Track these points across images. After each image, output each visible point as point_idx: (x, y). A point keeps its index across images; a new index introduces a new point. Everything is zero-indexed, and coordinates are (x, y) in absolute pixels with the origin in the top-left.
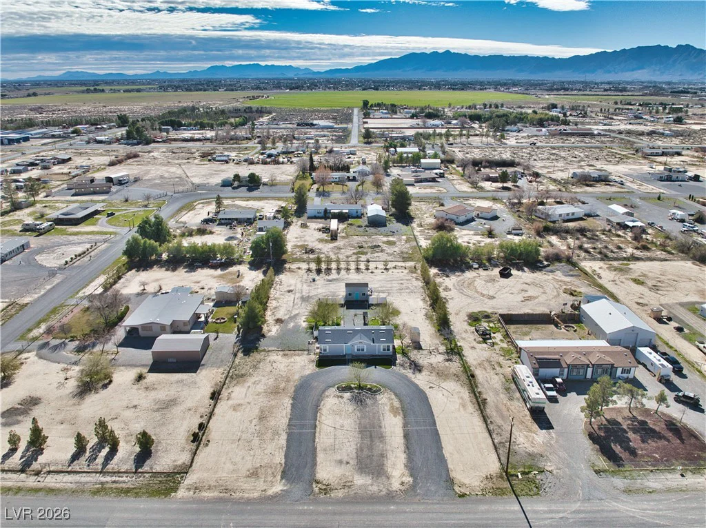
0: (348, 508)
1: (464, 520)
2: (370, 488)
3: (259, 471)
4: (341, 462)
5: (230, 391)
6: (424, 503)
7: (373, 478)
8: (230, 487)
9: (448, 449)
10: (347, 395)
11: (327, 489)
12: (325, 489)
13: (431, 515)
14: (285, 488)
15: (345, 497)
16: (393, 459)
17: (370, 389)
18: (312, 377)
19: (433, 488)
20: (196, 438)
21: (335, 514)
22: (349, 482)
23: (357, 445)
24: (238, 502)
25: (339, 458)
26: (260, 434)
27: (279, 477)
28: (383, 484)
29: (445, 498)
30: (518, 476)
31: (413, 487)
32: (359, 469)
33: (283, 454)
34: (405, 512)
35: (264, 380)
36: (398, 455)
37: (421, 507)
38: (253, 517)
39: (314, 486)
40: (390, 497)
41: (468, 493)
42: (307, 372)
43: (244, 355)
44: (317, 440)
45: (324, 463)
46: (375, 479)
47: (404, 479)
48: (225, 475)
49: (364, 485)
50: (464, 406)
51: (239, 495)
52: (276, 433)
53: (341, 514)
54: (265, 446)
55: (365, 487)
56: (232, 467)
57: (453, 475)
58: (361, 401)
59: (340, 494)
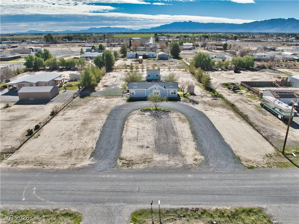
0: (147, 176)
1: (260, 185)
2: (168, 163)
3: (73, 152)
4: (142, 147)
5: (65, 112)
6: (217, 173)
7: (169, 156)
8: (44, 162)
9: (228, 140)
10: (148, 113)
11: (130, 163)
12: (127, 164)
13: (227, 182)
14: (93, 163)
15: (144, 169)
16: (185, 145)
17: (164, 111)
18: (123, 106)
19: (223, 163)
20: (30, 133)
21: (136, 180)
22: (148, 159)
23: (155, 137)
24: (48, 172)
25: (141, 144)
26: (80, 132)
27: (89, 156)
28: (179, 160)
29: (236, 169)
30: (292, 155)
31: (206, 162)
32: (157, 151)
33: (96, 142)
34: (202, 179)
35: (90, 107)
36: (189, 142)
37: (217, 176)
38: (56, 183)
39: (118, 161)
40: (186, 169)
41: (255, 166)
42: (120, 104)
43: (80, 98)
44: (124, 134)
45: (128, 147)
46: (171, 157)
47: (196, 157)
48: (44, 154)
49: (162, 161)
50: (233, 118)
51: (51, 167)
52: (93, 131)
53: (141, 180)
54: (83, 138)
55: (164, 162)
56: (51, 150)
57: (237, 154)
58: (158, 116)
59: (141, 167)
